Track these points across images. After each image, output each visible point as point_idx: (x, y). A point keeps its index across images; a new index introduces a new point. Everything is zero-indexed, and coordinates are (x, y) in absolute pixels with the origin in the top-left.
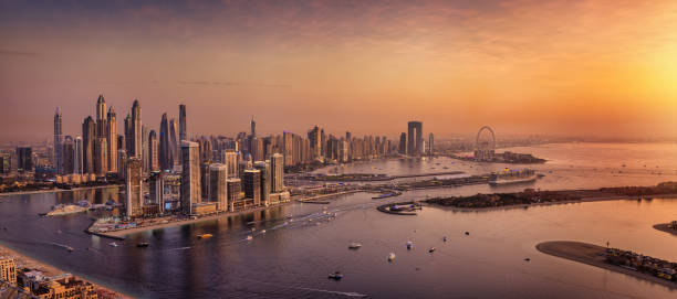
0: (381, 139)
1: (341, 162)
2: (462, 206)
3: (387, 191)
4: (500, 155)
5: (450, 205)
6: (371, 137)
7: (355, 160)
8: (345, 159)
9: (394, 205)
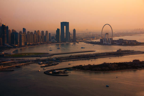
0: (45, 32)
1: (20, 46)
2: (96, 70)
3: (50, 62)
4: (116, 41)
5: (87, 69)
6: (38, 31)
7: (29, 45)
8: (23, 44)
9: (54, 70)
